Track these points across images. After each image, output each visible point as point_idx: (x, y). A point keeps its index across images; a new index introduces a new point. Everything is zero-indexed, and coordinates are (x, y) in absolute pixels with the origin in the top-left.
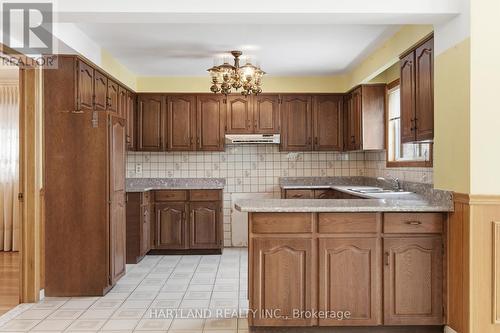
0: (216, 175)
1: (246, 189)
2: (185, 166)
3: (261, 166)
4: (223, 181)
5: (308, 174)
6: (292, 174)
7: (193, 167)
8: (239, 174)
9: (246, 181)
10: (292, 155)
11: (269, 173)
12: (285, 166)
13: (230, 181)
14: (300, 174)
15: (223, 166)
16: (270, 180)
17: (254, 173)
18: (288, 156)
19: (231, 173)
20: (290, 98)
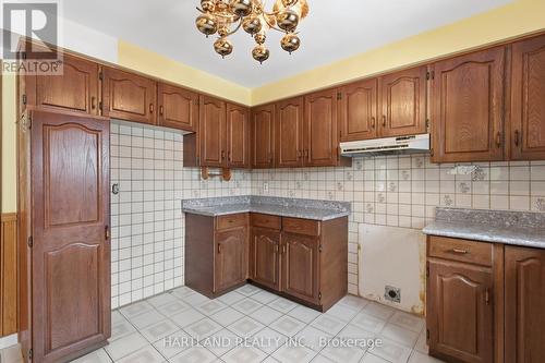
0: (339, 197)
1: (381, 219)
2: (305, 185)
3: (404, 187)
4: (347, 205)
5: (500, 205)
6: (463, 202)
7: (314, 186)
8: (370, 197)
9: (380, 208)
10: (464, 171)
11: (418, 198)
12: (448, 189)
13: (357, 207)
14: (481, 203)
15: (348, 186)
16: (418, 210)
17: (392, 197)
18: (454, 172)
19: (359, 196)
20: (449, 66)
